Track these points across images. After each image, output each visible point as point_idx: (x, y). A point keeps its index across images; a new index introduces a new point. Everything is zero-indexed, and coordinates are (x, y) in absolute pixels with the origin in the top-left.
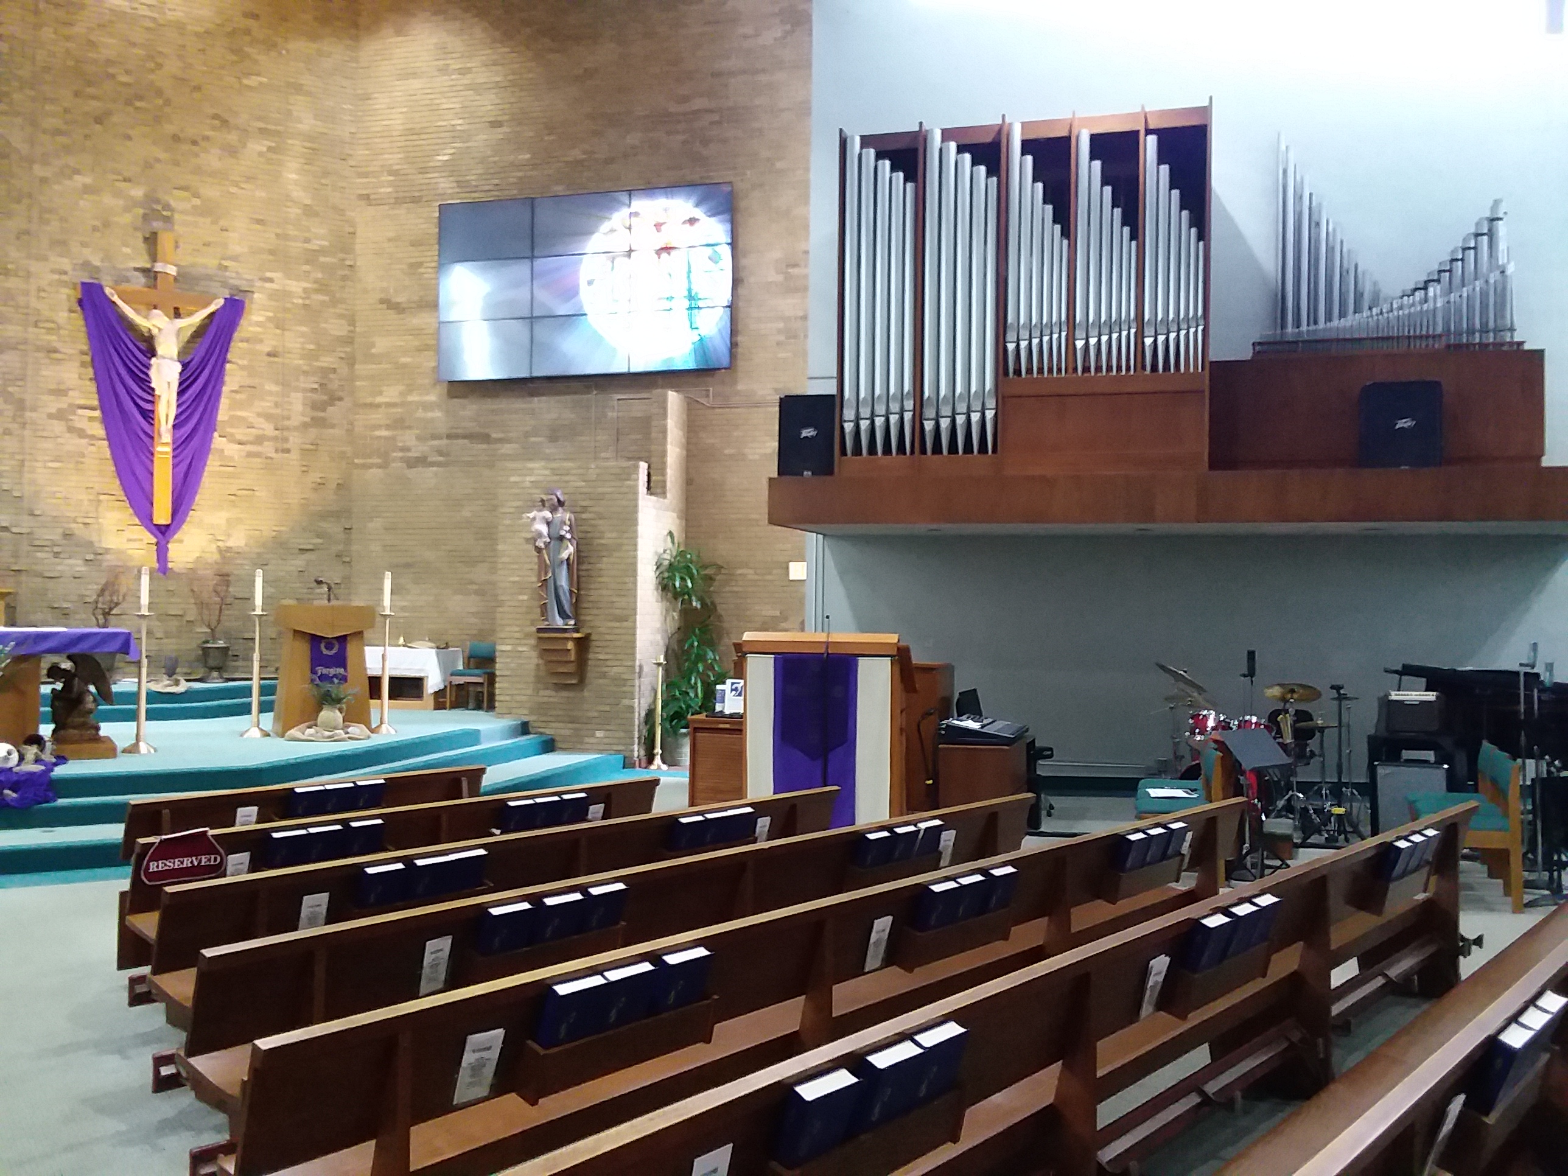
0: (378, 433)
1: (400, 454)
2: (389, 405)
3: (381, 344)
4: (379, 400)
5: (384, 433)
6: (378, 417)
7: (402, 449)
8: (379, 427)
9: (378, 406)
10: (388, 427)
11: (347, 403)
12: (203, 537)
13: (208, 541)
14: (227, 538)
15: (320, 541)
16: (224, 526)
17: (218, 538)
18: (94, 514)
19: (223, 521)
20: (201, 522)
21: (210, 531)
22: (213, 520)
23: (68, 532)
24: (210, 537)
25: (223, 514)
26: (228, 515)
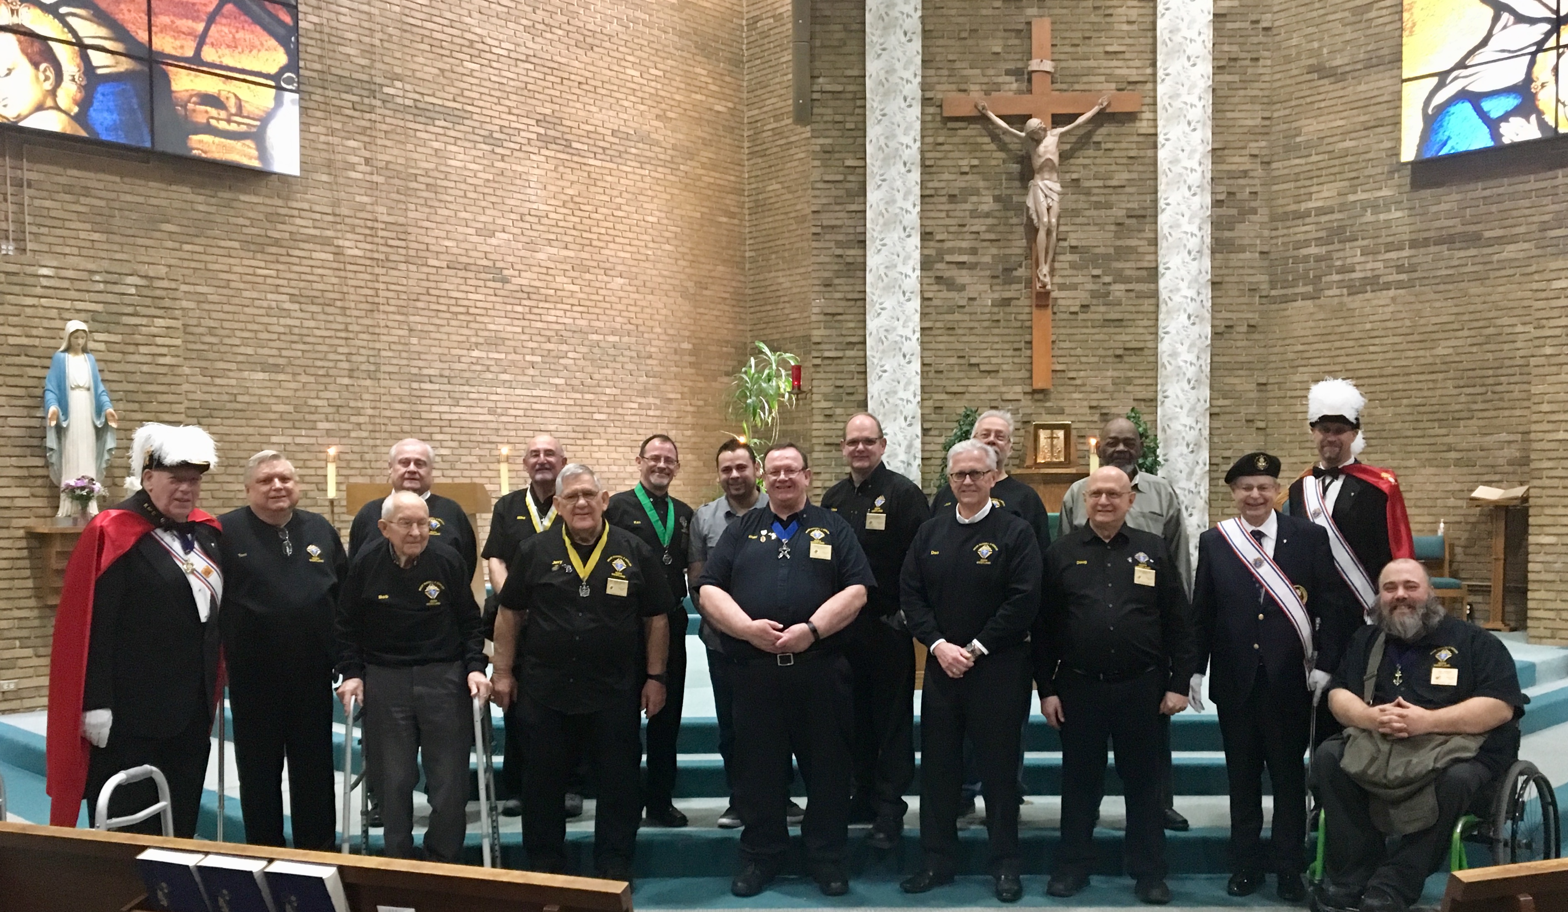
0: (1304, 252)
1: (1336, 277)
2: (1321, 211)
3: (1310, 128)
4: (1311, 205)
5: (1313, 250)
6: (1306, 230)
7: (1342, 270)
8: (1306, 243)
9: (1307, 214)
10: (1320, 242)
11: (1263, 215)
12: (1085, 403)
13: (1091, 407)
14: (1114, 403)
15: (1227, 402)
16: (1110, 388)
17: (1103, 403)
18: (965, 382)
19: (1109, 381)
20: (1084, 385)
21: (1094, 396)
22: (1097, 382)
23: (938, 404)
24: (1094, 404)
25: (1109, 374)
26: (1116, 374)
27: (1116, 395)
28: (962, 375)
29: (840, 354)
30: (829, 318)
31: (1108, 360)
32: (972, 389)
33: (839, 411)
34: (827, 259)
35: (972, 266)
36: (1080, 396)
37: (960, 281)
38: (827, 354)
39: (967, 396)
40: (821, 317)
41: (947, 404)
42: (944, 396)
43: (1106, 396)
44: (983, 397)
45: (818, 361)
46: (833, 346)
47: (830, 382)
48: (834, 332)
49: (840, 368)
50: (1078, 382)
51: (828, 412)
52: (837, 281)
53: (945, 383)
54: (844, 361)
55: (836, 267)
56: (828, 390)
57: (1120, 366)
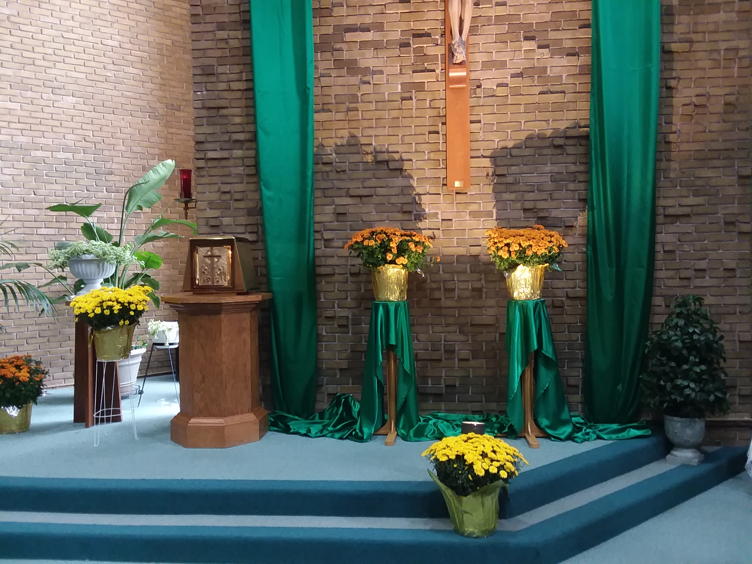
12: (519, 205)
13: (525, 210)
14: (554, 204)
15: (700, 200)
16: (550, 186)
17: (541, 205)
18: (373, 182)
19: (547, 178)
20: (516, 183)
21: (531, 196)
22: (534, 178)
23: (340, 210)
24: (528, 205)
25: (548, 168)
26: (555, 169)
27: (556, 195)
28: (368, 174)
29: (225, 154)
30: (213, 112)
31: (545, 151)
32: (381, 191)
33: (226, 221)
34: (209, 44)
35: (377, 46)
36: (513, 196)
37: (363, 64)
38: (211, 155)
39: (375, 200)
40: (204, 113)
41: (351, 210)
42: (349, 201)
43: (544, 195)
44: (394, 200)
45: (201, 163)
46: (217, 146)
47: (216, 188)
48: (217, 129)
49: (226, 171)
50: (510, 179)
51: (213, 222)
52: (221, 69)
53: (348, 185)
54: (231, 162)
55: (219, 53)
56: (215, 196)
57: (560, 158)
